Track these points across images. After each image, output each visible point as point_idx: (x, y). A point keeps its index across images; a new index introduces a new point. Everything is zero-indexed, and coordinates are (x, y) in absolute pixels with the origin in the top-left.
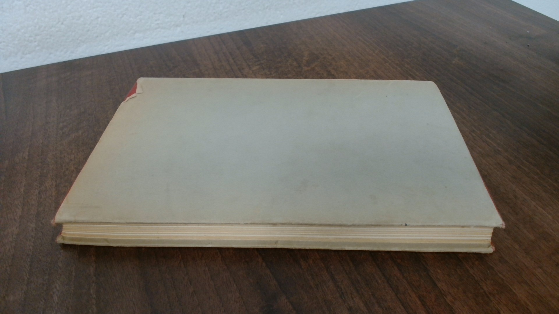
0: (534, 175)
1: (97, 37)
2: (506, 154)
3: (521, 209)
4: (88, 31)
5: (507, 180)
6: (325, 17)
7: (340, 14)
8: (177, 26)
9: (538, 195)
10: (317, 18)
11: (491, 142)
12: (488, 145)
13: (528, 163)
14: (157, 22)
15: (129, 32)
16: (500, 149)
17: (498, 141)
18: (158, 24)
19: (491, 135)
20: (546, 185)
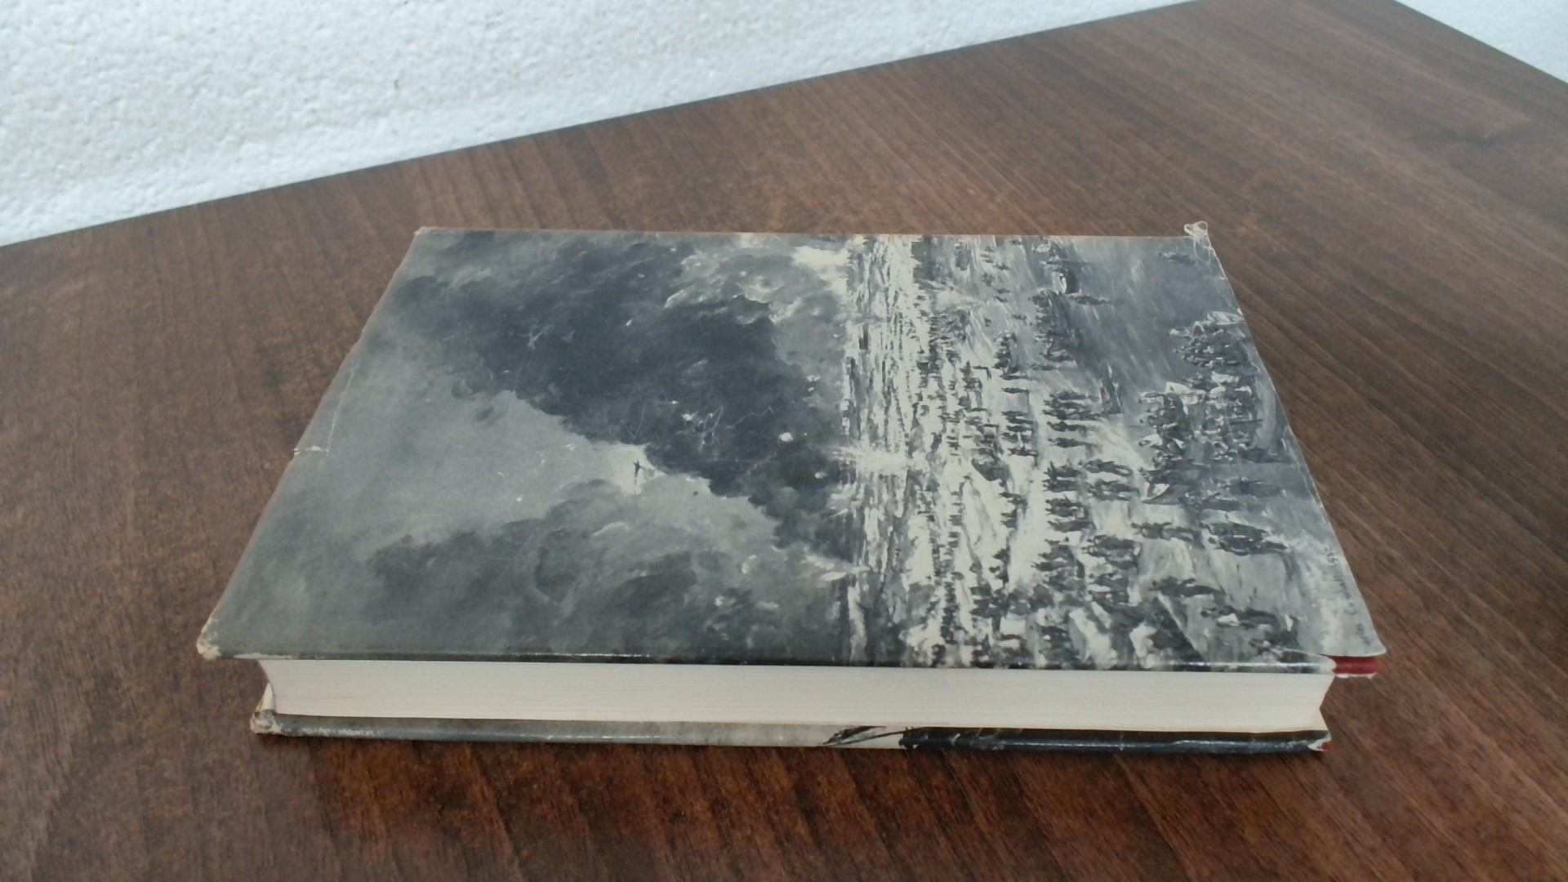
0: (1508, 650)
1: (118, 158)
2: (1415, 572)
3: (1468, 787)
4: (86, 142)
5: (1420, 673)
6: (842, 76)
7: (889, 66)
8: (377, 114)
9: (1523, 731)
10: (817, 79)
11: (1366, 525)
12: (1356, 537)
13: (1483, 605)
14: (310, 106)
15: (220, 139)
16: (1394, 553)
17: (1389, 522)
18: (313, 111)
19: (1363, 498)
20: (1549, 690)
